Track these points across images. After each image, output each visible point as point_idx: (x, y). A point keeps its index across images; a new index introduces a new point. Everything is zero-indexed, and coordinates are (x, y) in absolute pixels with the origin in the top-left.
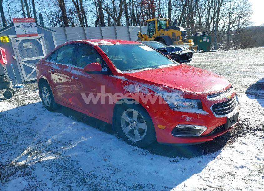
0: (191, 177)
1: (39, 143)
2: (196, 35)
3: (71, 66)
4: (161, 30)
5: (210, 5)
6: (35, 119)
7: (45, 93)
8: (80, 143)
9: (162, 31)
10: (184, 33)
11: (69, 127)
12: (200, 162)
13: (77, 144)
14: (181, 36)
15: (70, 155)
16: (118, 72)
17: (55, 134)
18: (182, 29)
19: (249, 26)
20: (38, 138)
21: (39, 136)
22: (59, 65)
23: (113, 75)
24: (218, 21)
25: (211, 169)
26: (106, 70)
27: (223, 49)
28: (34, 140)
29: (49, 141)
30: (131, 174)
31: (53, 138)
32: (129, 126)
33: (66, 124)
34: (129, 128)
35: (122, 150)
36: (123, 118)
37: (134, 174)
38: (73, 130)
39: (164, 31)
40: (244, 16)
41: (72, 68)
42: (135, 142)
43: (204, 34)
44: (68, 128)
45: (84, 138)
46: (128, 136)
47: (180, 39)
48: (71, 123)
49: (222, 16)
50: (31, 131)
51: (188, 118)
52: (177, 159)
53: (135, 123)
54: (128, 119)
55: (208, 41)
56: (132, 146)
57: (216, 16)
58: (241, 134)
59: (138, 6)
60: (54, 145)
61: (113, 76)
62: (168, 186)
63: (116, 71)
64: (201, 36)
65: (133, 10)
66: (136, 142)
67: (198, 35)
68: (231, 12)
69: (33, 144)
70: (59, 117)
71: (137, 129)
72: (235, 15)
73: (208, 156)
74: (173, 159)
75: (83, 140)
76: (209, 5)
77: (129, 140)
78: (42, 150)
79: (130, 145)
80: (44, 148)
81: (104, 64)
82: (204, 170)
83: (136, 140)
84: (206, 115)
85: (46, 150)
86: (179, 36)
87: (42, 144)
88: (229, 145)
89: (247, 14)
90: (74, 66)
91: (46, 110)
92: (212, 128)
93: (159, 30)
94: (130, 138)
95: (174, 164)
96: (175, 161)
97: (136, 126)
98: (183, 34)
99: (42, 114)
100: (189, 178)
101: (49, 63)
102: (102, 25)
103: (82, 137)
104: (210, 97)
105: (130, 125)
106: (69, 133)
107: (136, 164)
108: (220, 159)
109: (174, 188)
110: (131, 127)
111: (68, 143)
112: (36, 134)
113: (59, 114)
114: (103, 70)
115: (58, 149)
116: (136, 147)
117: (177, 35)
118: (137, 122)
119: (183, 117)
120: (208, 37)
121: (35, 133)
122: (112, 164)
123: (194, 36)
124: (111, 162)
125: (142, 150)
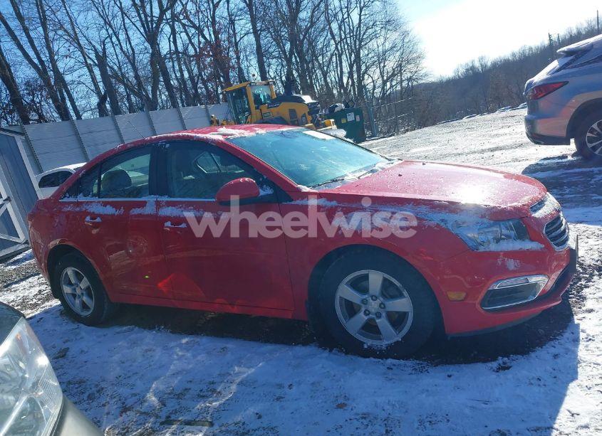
0: (568, 392)
1: (125, 409)
2: (332, 110)
3: (155, 199)
4: (261, 107)
5: (339, 48)
6: (65, 355)
7: (73, 282)
8: (241, 383)
9: (264, 108)
10: (315, 107)
11: (180, 353)
12: (556, 356)
13: (234, 387)
14: (309, 113)
15: (239, 418)
16: (304, 190)
17: (156, 378)
18: (308, 99)
19: (420, 82)
20: (112, 398)
21: (110, 393)
22: (112, 203)
23: (293, 200)
24: (361, 79)
25: (592, 365)
26: (269, 191)
27: (385, 133)
28: (104, 405)
29: (152, 399)
30: (430, 422)
31: (157, 388)
32: (362, 314)
33: (166, 348)
34: (361, 318)
35: (364, 373)
36: (340, 297)
37: (440, 419)
38: (194, 356)
39: (268, 108)
40: (408, 62)
41: (158, 204)
42: (384, 348)
43: (347, 105)
44: (177, 355)
45: (243, 369)
46: (361, 338)
47: (309, 122)
48: (179, 342)
49: (367, 68)
50: (77, 386)
51: (511, 264)
52: (504, 363)
53: (378, 301)
54: (355, 297)
55: (358, 119)
56: (377, 360)
57: (355, 69)
58: (583, 282)
59: (190, 62)
60: (172, 405)
61: (293, 203)
62: (539, 425)
63: (299, 190)
64: (342, 110)
65: (181, 71)
66: (387, 348)
67: (337, 109)
68: (382, 58)
69: (110, 416)
70: (133, 336)
71: (384, 314)
72: (390, 64)
73: (562, 341)
74: (494, 365)
75: (245, 375)
76: (337, 48)
77: (366, 346)
78: (148, 425)
79: (372, 359)
80: (152, 420)
81: (261, 179)
82: (580, 370)
83: (384, 343)
84: (541, 249)
85: (162, 423)
86: (304, 115)
87: (139, 411)
88: (580, 308)
89: (413, 59)
90: (165, 199)
91: (81, 325)
92: (555, 276)
93: (257, 108)
94: (368, 343)
95: (509, 374)
96: (504, 368)
97: (381, 310)
98: (312, 109)
99: (78, 338)
100: (565, 395)
101: (79, 204)
102: (116, 110)
103: (236, 368)
104: (535, 211)
105: (363, 309)
106: (191, 366)
107: (424, 395)
108: (590, 339)
109: (556, 426)
110: (367, 313)
111: (208, 391)
112: (98, 391)
113: (124, 328)
114: (262, 193)
115: (194, 411)
116: (390, 361)
117: (299, 114)
118: (382, 299)
119: (500, 263)
120: (358, 112)
121: (94, 389)
122: (365, 411)
123: (327, 112)
124: (361, 407)
125: (409, 363)
